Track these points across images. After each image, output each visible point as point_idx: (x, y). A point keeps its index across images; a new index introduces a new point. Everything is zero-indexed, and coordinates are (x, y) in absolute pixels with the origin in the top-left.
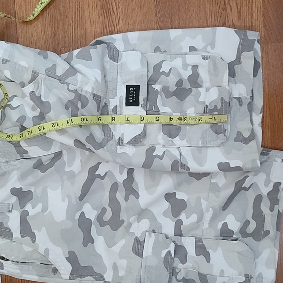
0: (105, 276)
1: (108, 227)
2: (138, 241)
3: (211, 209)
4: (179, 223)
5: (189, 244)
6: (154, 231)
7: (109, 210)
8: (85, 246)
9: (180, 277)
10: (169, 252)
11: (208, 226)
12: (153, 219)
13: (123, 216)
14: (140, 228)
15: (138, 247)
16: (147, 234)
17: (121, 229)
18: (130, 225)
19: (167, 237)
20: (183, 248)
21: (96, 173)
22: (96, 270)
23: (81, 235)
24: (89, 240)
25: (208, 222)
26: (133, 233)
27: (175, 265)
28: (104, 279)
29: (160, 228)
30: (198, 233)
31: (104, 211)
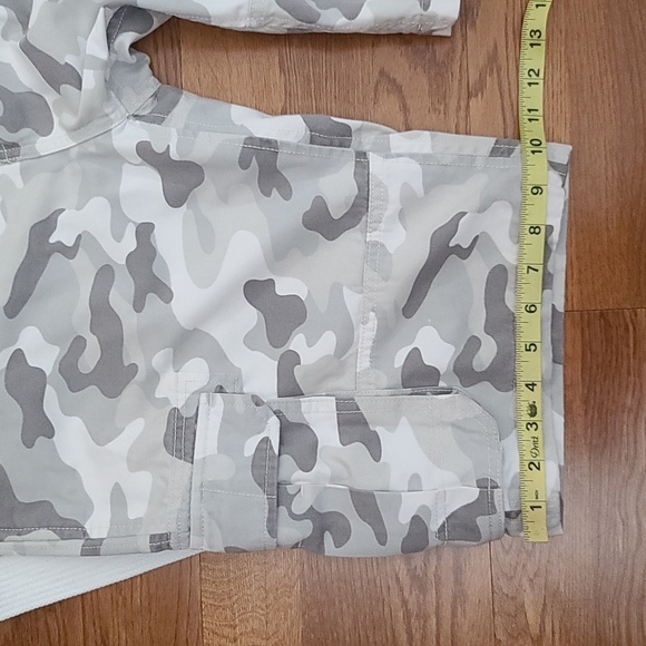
0: (87, 526)
1: (93, 390)
2: (180, 418)
3: (372, 314)
4: (288, 362)
5: (320, 415)
6: (220, 390)
7: (93, 343)
8: (29, 443)
9: (299, 506)
10: (266, 440)
11: (368, 364)
12: (217, 357)
13: (132, 354)
14: (182, 383)
15: (180, 435)
16: (203, 397)
17: (131, 392)
18: (154, 377)
19: (258, 402)
20: (303, 427)
21: (52, 240)
22: (63, 510)
23: (16, 413)
24: (38, 428)
25: (369, 352)
26: (166, 401)
27: (283, 476)
28: (85, 533)
29: (238, 380)
30: (344, 384)
31: (78, 344)
